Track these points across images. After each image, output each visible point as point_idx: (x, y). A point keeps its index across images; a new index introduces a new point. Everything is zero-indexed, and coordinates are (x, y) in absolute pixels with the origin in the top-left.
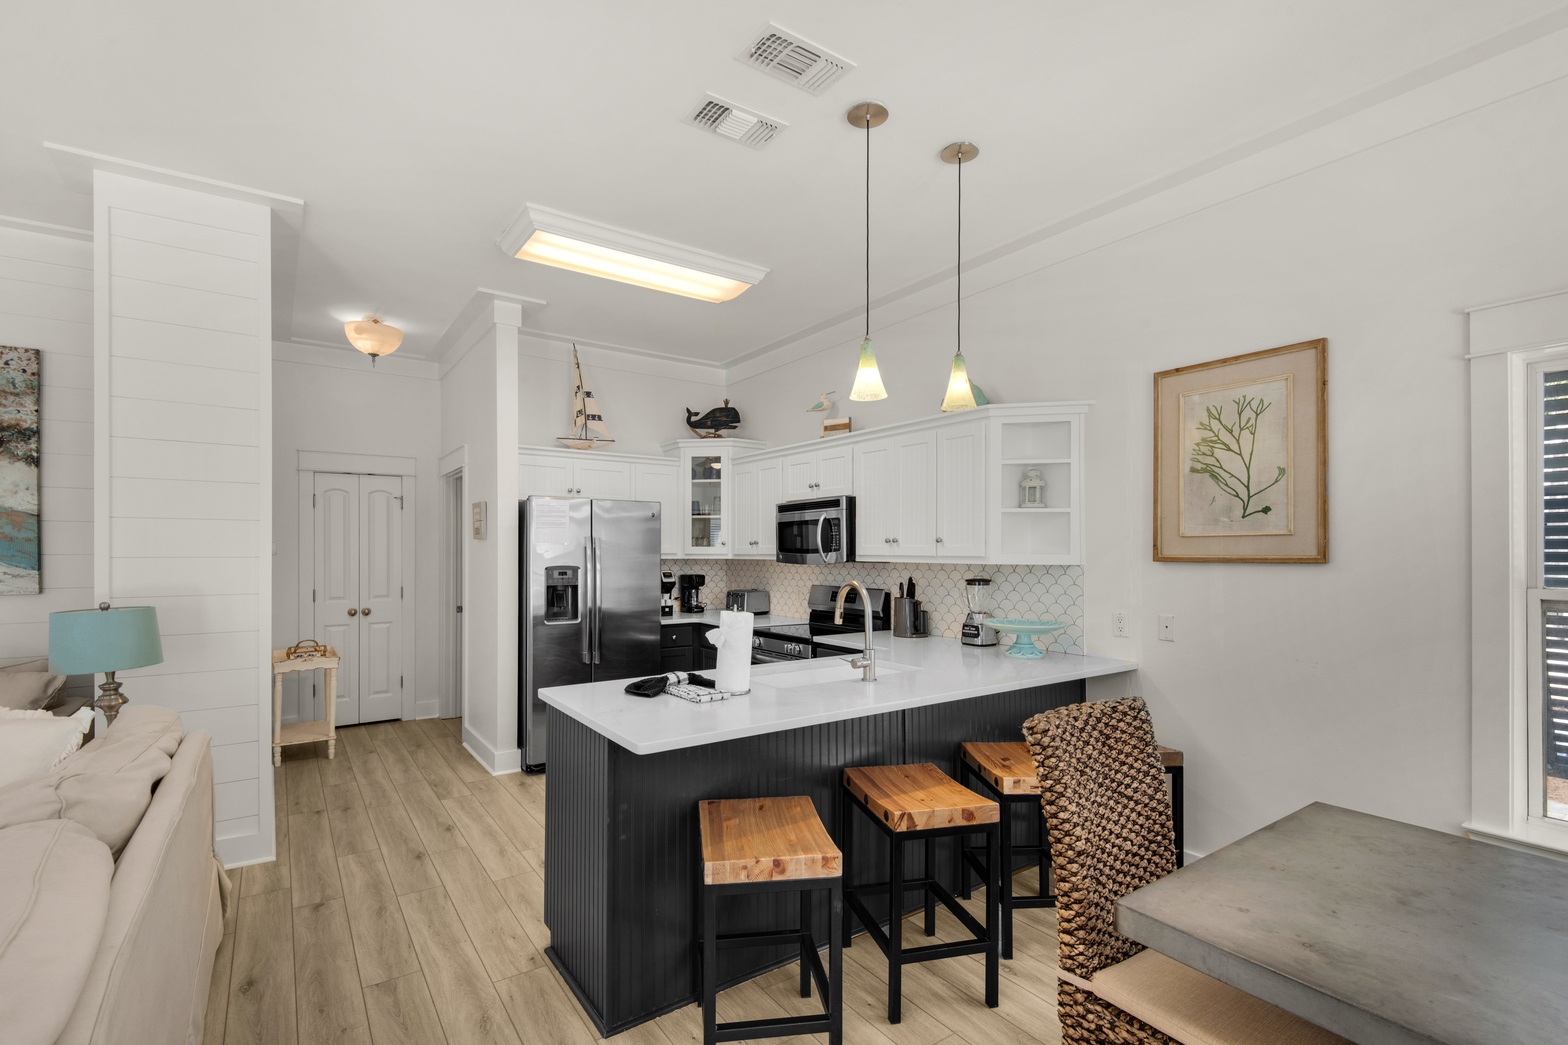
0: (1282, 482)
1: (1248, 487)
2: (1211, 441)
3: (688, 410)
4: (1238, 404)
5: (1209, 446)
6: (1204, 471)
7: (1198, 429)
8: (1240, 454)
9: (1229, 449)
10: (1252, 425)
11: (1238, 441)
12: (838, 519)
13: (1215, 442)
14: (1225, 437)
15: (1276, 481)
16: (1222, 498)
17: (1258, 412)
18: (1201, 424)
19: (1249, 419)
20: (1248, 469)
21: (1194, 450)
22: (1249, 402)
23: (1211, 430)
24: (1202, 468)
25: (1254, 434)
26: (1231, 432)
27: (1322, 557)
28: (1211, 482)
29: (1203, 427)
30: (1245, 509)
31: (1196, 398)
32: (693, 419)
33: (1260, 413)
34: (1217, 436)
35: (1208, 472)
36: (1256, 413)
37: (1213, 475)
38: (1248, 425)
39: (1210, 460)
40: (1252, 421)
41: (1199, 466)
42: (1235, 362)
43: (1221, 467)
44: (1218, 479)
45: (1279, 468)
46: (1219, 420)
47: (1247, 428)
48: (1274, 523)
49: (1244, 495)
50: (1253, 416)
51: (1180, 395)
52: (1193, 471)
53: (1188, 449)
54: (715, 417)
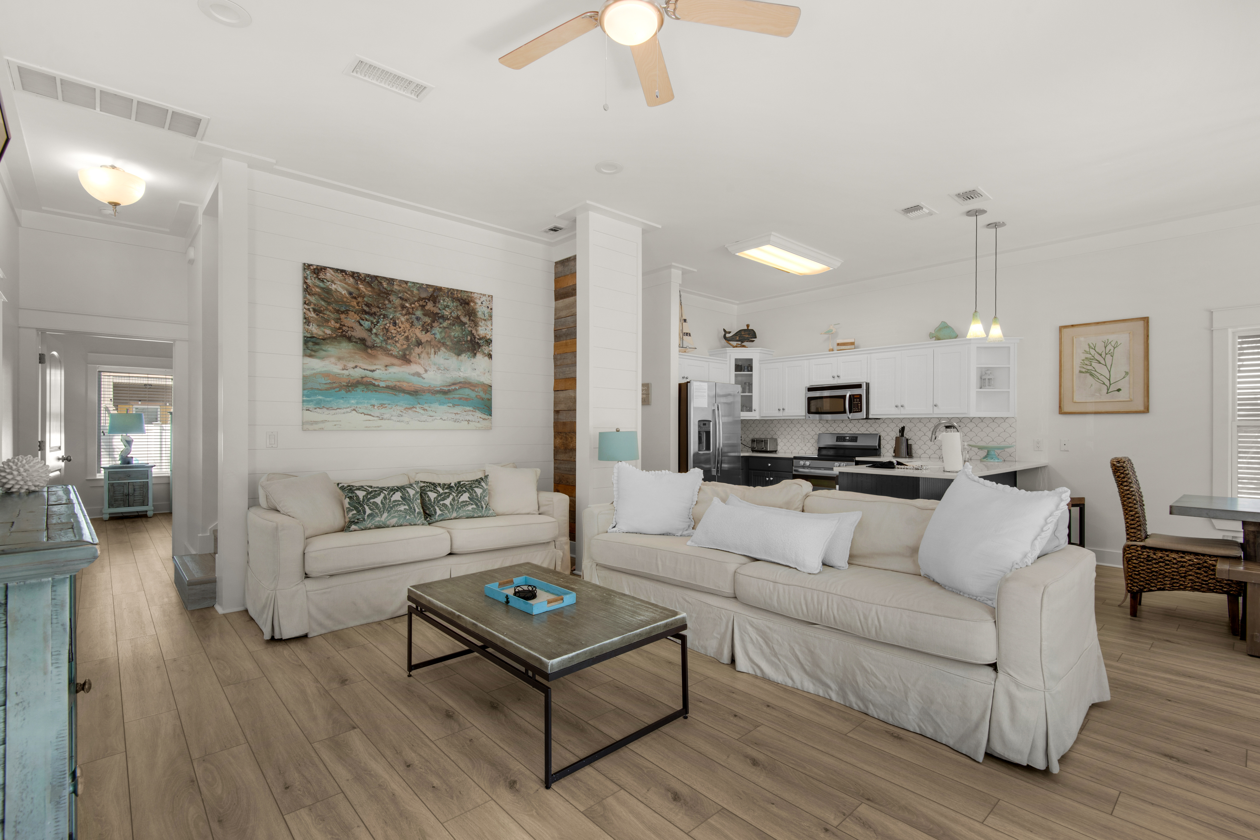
0: (1127, 378)
1: (1109, 380)
2: (1090, 359)
3: (724, 330)
4: (1105, 343)
5: (1089, 361)
6: (1086, 372)
7: (1083, 353)
8: (1106, 365)
9: (1100, 363)
11: (1104, 359)
12: (861, 395)
13: (1092, 359)
14: (1097, 357)
15: (1124, 378)
16: (1096, 385)
17: (1115, 347)
18: (1085, 351)
19: (1110, 350)
20: (1110, 372)
21: (1081, 363)
22: (1110, 342)
23: (1090, 354)
25: (1112, 356)
26: (1101, 355)
27: (1146, 410)
28: (1090, 378)
29: (1087, 353)
30: (1108, 390)
31: (1082, 339)
32: (728, 335)
34: (1093, 357)
35: (1089, 373)
37: (1091, 374)
38: (1110, 352)
39: (1089, 368)
40: (1112, 351)
41: (1084, 370)
43: (1096, 371)
44: (1094, 376)
45: (1125, 372)
46: (1094, 349)
47: (1109, 354)
48: (1123, 396)
49: (1107, 383)
50: (1112, 348)
51: (1073, 337)
52: (1080, 372)
53: (1077, 362)
54: (741, 335)
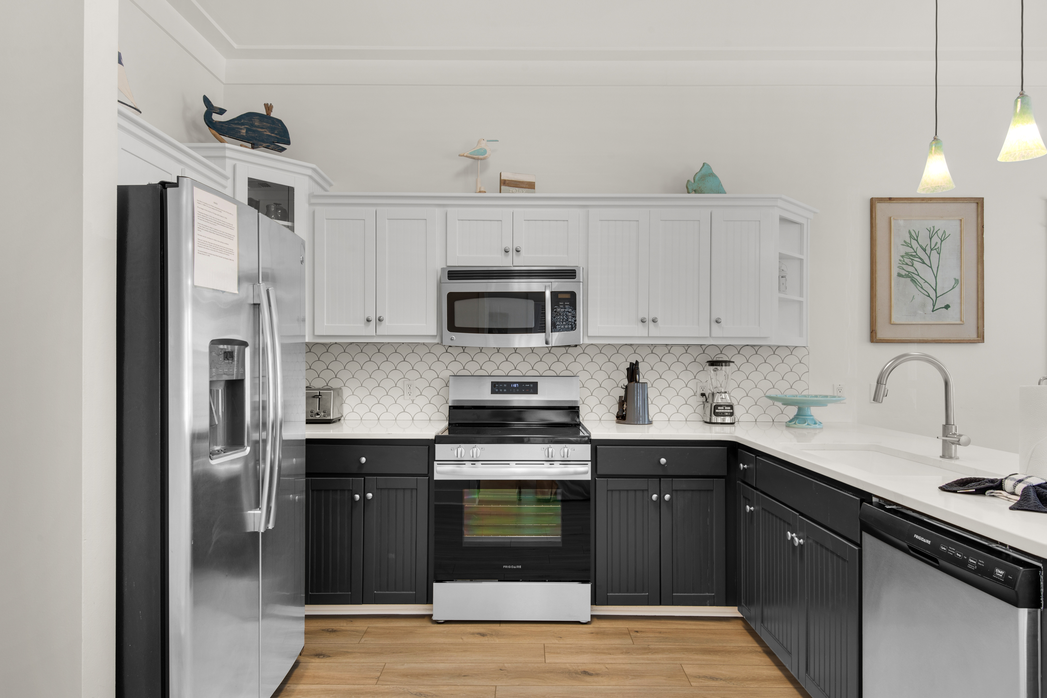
0: (957, 289)
1: (935, 290)
2: (912, 255)
3: (206, 100)
4: (930, 231)
5: (910, 258)
6: (907, 276)
7: (903, 245)
8: (931, 267)
9: (924, 263)
10: (938, 248)
11: (929, 257)
13: (914, 256)
14: (920, 253)
15: (953, 288)
16: (920, 298)
17: (942, 239)
18: (905, 242)
19: (936, 243)
20: (936, 277)
21: (900, 260)
22: (937, 232)
23: (911, 247)
24: (905, 274)
25: (939, 254)
26: (925, 250)
27: (980, 338)
28: (912, 285)
29: (907, 244)
30: (934, 306)
31: (901, 222)
32: (215, 118)
33: (944, 240)
34: (916, 252)
35: (910, 277)
36: (941, 239)
37: (913, 280)
38: (936, 247)
39: (911, 269)
40: (938, 245)
41: (903, 273)
42: (929, 202)
43: (918, 275)
44: (916, 283)
45: (955, 279)
46: (917, 240)
47: (935, 249)
48: (952, 316)
49: (933, 295)
50: (939, 241)
51: (890, 218)
52: (899, 275)
53: (896, 258)
54: (252, 125)
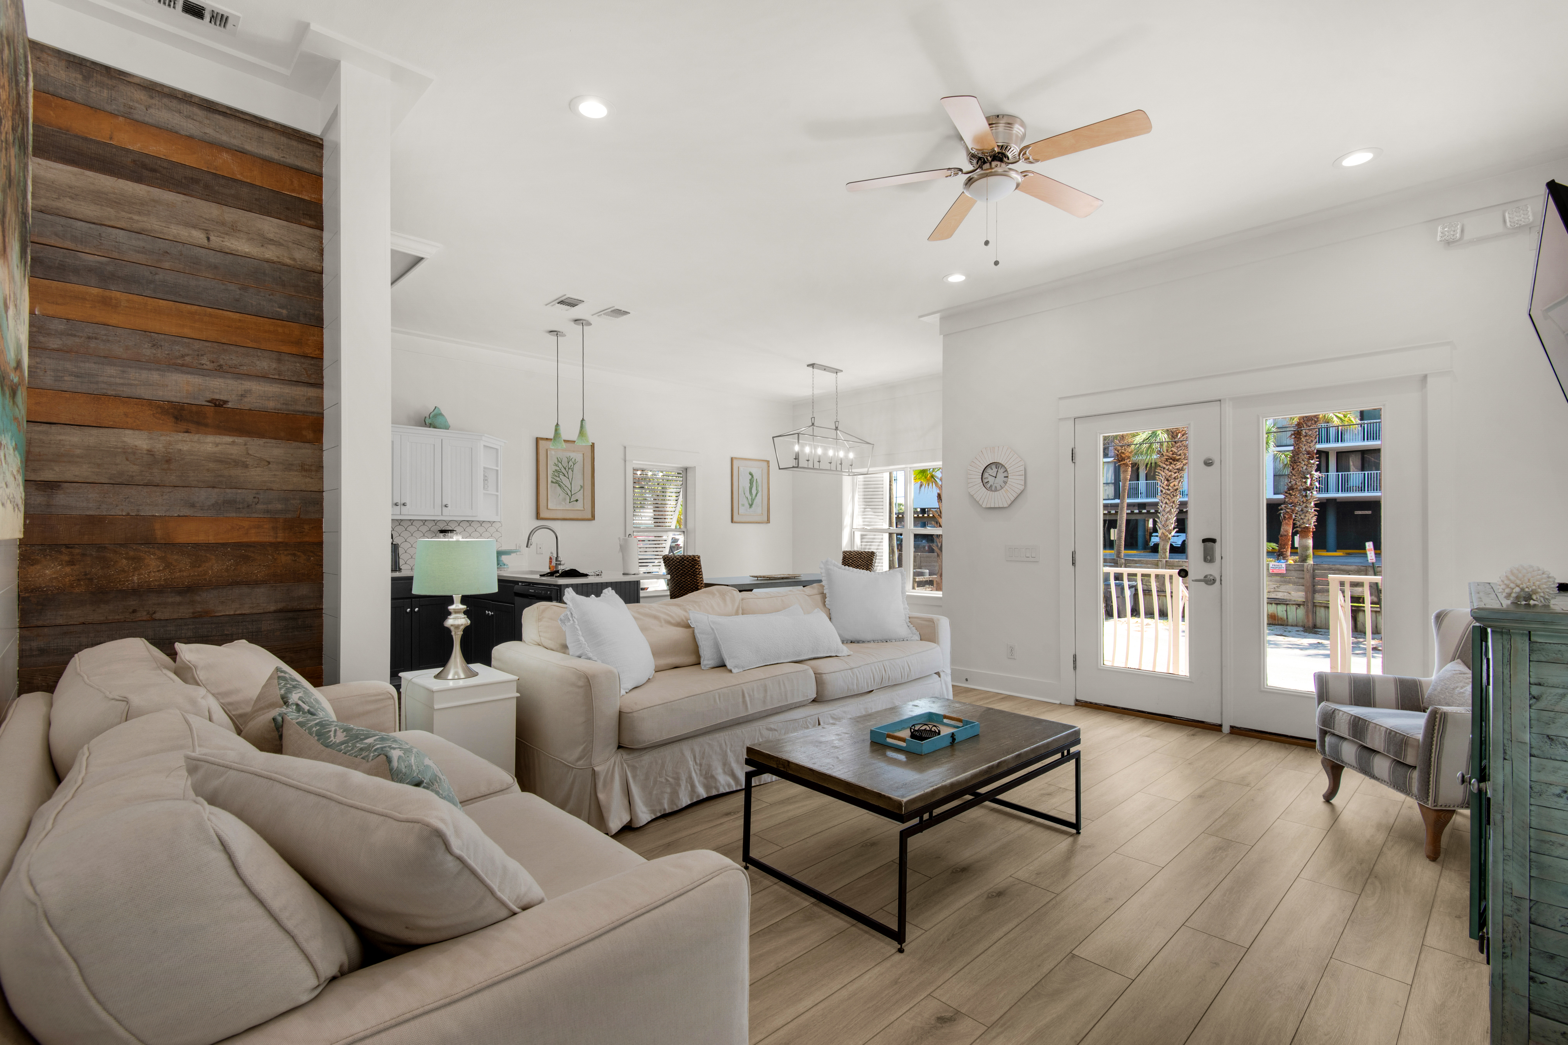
0: (582, 491)
1: (571, 491)
2: (558, 471)
4: (568, 459)
5: (558, 473)
6: (556, 483)
7: (554, 465)
8: (568, 478)
9: (565, 476)
10: (572, 468)
11: (568, 473)
13: (560, 472)
14: (563, 470)
15: (579, 490)
16: (563, 495)
18: (555, 463)
19: (571, 466)
20: (571, 484)
21: (552, 474)
22: (571, 459)
23: (558, 467)
25: (573, 472)
26: (565, 469)
27: (593, 518)
28: (558, 488)
29: (556, 465)
30: (570, 500)
31: (553, 452)
33: (575, 464)
34: (561, 470)
36: (573, 463)
37: (559, 485)
39: (558, 479)
41: (554, 481)
43: (562, 482)
44: (561, 487)
45: (580, 486)
46: (561, 463)
48: (579, 506)
49: (569, 494)
50: (573, 465)
51: (547, 449)
52: (552, 482)
53: (550, 473)
